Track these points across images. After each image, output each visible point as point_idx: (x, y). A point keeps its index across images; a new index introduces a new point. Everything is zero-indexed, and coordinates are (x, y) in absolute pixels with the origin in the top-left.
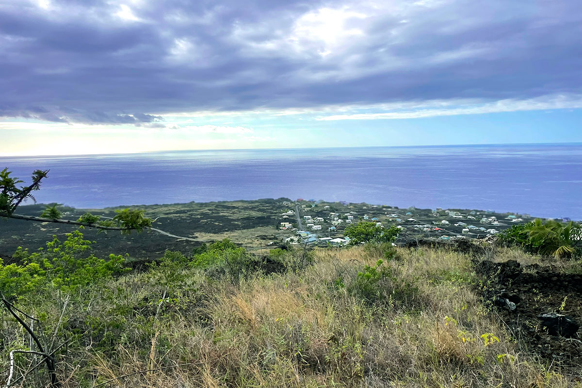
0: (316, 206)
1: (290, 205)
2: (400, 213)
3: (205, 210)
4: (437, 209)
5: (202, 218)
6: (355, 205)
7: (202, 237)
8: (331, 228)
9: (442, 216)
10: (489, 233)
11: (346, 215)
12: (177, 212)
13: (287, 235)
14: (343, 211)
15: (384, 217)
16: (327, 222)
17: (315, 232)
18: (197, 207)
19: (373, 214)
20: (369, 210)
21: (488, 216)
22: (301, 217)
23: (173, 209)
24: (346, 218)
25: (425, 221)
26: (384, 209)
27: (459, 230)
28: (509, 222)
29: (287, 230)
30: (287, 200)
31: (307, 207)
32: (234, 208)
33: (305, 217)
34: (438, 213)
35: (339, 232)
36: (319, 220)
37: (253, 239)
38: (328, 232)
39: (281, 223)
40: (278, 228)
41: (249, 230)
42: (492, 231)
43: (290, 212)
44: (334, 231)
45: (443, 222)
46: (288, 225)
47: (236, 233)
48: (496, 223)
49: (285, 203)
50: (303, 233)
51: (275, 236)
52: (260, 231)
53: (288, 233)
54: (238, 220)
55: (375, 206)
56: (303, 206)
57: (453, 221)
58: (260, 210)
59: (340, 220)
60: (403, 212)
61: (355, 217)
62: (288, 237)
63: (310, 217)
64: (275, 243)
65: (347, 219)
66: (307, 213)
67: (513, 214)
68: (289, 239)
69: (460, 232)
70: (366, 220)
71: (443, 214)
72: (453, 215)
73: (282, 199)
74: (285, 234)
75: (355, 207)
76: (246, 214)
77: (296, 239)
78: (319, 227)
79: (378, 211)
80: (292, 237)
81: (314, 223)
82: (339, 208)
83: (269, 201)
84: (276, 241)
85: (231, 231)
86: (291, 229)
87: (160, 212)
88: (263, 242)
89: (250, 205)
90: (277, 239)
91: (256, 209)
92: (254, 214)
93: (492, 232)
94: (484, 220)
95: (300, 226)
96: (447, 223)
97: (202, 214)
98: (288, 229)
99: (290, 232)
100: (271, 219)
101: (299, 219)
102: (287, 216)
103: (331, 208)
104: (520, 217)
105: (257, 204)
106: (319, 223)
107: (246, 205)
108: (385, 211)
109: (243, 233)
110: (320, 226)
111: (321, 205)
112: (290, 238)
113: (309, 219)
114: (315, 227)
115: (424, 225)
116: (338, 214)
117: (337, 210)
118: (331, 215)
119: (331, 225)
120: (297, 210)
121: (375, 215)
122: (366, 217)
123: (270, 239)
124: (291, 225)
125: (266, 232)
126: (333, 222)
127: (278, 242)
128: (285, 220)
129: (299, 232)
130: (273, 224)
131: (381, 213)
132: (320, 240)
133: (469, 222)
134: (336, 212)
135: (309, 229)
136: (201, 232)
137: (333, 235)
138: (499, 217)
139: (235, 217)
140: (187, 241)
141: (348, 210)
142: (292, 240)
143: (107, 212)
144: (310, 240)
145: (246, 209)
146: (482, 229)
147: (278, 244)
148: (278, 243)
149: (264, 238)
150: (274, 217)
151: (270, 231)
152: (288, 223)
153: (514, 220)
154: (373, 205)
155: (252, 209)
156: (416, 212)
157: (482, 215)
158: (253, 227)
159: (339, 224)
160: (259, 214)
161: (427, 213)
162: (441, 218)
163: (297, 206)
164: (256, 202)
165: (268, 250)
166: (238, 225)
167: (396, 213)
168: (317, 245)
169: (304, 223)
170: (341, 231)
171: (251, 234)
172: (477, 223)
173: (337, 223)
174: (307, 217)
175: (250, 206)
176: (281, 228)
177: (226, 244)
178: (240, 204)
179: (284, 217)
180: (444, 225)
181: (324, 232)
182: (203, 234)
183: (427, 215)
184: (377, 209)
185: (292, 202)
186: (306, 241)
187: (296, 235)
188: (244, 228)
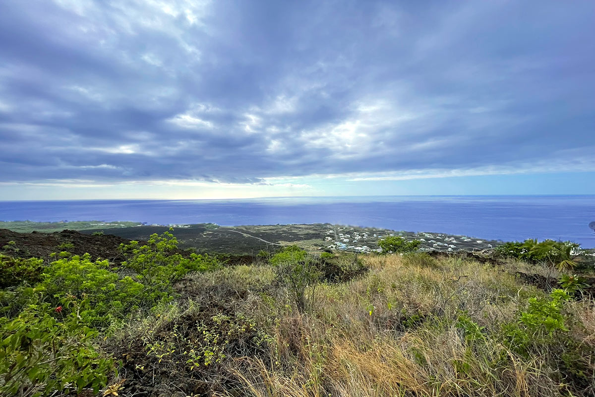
0: (346, 228)
2: (395, 234)
3: (285, 229)
4: (418, 232)
5: (283, 233)
6: (369, 229)
7: (282, 243)
8: (355, 241)
9: (420, 236)
10: (450, 247)
11: (363, 234)
12: (270, 230)
14: (361, 231)
15: (385, 236)
16: (352, 238)
17: (345, 243)
18: (280, 227)
20: (377, 232)
21: (449, 237)
22: (337, 234)
23: (268, 228)
27: (431, 245)
28: (462, 241)
30: (329, 224)
31: (341, 229)
32: (300, 228)
34: (418, 234)
36: (348, 236)
37: (310, 246)
38: (353, 243)
39: (326, 237)
40: (324, 240)
41: (308, 241)
42: (452, 246)
43: (331, 231)
45: (422, 239)
46: (330, 238)
47: (301, 242)
48: (454, 241)
49: (328, 226)
50: (338, 244)
51: (322, 244)
52: (315, 241)
54: (302, 235)
56: (338, 228)
57: (427, 239)
58: (313, 230)
59: (359, 237)
60: (397, 233)
61: (368, 235)
63: (342, 234)
64: (322, 249)
65: (364, 236)
66: (341, 232)
67: (465, 236)
68: (330, 247)
69: (432, 246)
70: (375, 237)
71: (422, 235)
72: (427, 236)
73: (326, 224)
74: (328, 243)
76: (306, 232)
77: (334, 246)
78: (347, 240)
79: (382, 233)
81: (345, 238)
82: (359, 230)
83: (319, 225)
85: (298, 241)
87: (262, 229)
88: (315, 247)
90: (323, 246)
92: (311, 232)
93: (452, 247)
94: (447, 239)
95: (337, 239)
96: (424, 240)
97: (283, 231)
99: (330, 242)
100: (320, 235)
101: (336, 235)
102: (329, 233)
103: (354, 230)
104: (470, 238)
106: (348, 238)
107: (306, 227)
108: (386, 232)
109: (304, 242)
111: (349, 228)
114: (345, 240)
116: (358, 233)
118: (355, 233)
119: (354, 239)
120: (335, 230)
121: (380, 234)
122: (375, 235)
123: (320, 246)
125: (317, 242)
126: (356, 238)
127: (324, 248)
128: (328, 236)
129: (335, 243)
130: (321, 238)
131: (384, 234)
132: (348, 248)
133: (438, 240)
135: (342, 241)
136: (282, 240)
137: (355, 244)
138: (456, 238)
139: (300, 233)
140: (274, 245)
141: (364, 231)
142: (332, 247)
143: (235, 229)
144: (342, 247)
145: (307, 229)
146: (446, 245)
149: (316, 245)
150: (322, 234)
151: (319, 241)
153: (465, 240)
154: (379, 229)
155: (310, 229)
156: (405, 234)
157: (446, 236)
158: (310, 239)
159: (359, 239)
161: (411, 234)
162: (420, 237)
163: (335, 228)
164: (312, 225)
165: (318, 252)
166: (302, 237)
167: (393, 233)
168: (346, 251)
169: (339, 238)
170: (360, 243)
171: (309, 243)
172: (442, 241)
174: (340, 234)
175: (309, 227)
176: (326, 240)
177: (295, 249)
178: (303, 226)
179: (327, 234)
180: (422, 241)
181: (350, 243)
182: (283, 242)
183: (411, 236)
184: (381, 231)
185: (332, 226)
186: (340, 248)
187: (334, 244)
188: (305, 239)
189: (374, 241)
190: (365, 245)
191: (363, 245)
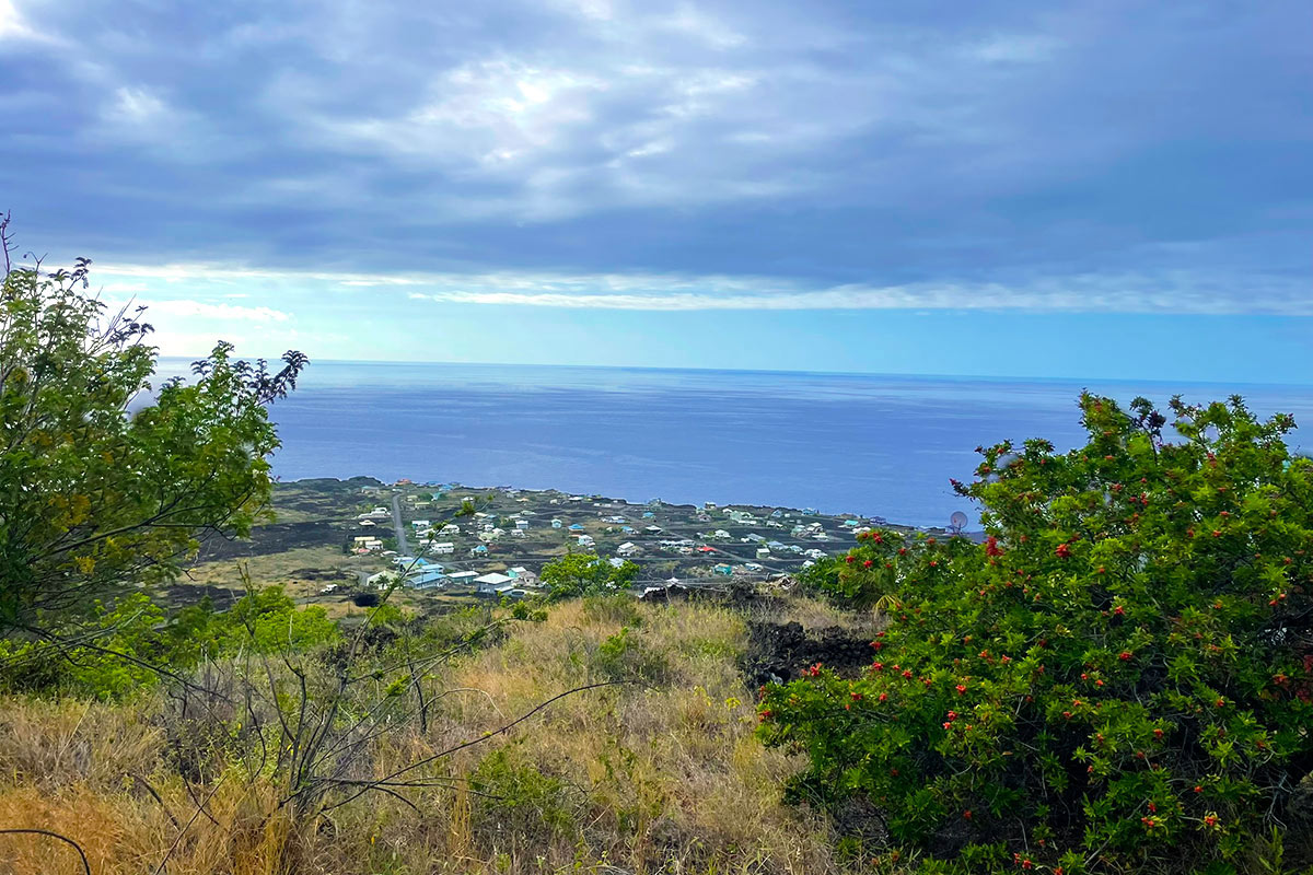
0: (443, 497)
1: (378, 492)
2: (630, 513)
4: (707, 506)
6: (533, 496)
8: (478, 550)
9: (715, 519)
10: (809, 557)
11: (511, 517)
13: (370, 567)
14: (505, 508)
15: (594, 524)
16: (468, 536)
17: (437, 558)
19: (573, 515)
20: (564, 507)
21: (807, 521)
22: (406, 523)
24: (512, 525)
25: (681, 531)
26: (597, 505)
27: (748, 552)
28: (846, 534)
29: (369, 554)
30: (372, 482)
31: (421, 498)
33: (414, 522)
34: (708, 513)
35: (495, 558)
36: (449, 530)
37: (283, 580)
38: (469, 559)
39: (356, 539)
40: (346, 551)
41: (273, 556)
42: (815, 553)
43: (379, 512)
44: (482, 555)
45: (719, 533)
46: (371, 542)
47: (241, 565)
48: (822, 536)
49: (366, 489)
51: (338, 570)
52: (301, 557)
53: (372, 563)
55: (576, 498)
56: (410, 498)
57: (738, 532)
58: (302, 507)
59: (497, 531)
60: (637, 511)
61: (532, 523)
62: (372, 573)
63: (427, 523)
64: (340, 588)
65: (514, 526)
66: (421, 514)
67: (853, 518)
68: (375, 578)
69: (752, 556)
70: (557, 529)
71: (719, 517)
72: (737, 517)
73: (358, 479)
74: (364, 564)
75: (532, 499)
77: (392, 576)
78: (447, 547)
79: (583, 510)
80: (384, 573)
81: (437, 538)
82: (495, 501)
83: (326, 485)
84: (341, 582)
85: (225, 560)
86: (380, 551)
88: (309, 585)
89: (278, 493)
90: (344, 577)
91: (291, 505)
92: (287, 516)
93: (814, 555)
94: (799, 529)
95: (403, 544)
96: (727, 535)
98: (372, 552)
99: (376, 559)
100: (329, 528)
101: (400, 529)
102: (371, 520)
103: (476, 501)
104: (867, 524)
105: (295, 492)
106: (450, 538)
108: (597, 509)
109: (256, 564)
110: (451, 544)
111: (454, 495)
112: (378, 575)
113: (425, 527)
114: (438, 547)
115: (679, 540)
116: (492, 516)
117: (491, 507)
118: (478, 517)
119: (475, 541)
120: (397, 507)
121: (575, 519)
122: (556, 522)
123: (327, 578)
124: (379, 542)
125: (315, 561)
126: (482, 535)
127: (348, 585)
128: (367, 531)
129: (398, 560)
130: (331, 542)
131: (587, 514)
132: (450, 578)
133: (770, 533)
134: (489, 510)
135: (424, 553)
137: (481, 564)
138: (829, 524)
141: (515, 506)
142: (383, 580)
144: (427, 578)
146: (796, 549)
147: (348, 591)
148: (348, 588)
149: (310, 575)
150: (337, 523)
151: (327, 557)
152: (373, 538)
153: (855, 531)
154: (572, 496)
156: (666, 513)
157: (796, 518)
158: (284, 549)
159: (494, 538)
160: (301, 517)
161: (685, 514)
162: (714, 524)
163: (395, 498)
164: (294, 486)
165: (324, 604)
166: (242, 544)
167: (621, 512)
168: (442, 590)
169: (412, 538)
170: (499, 555)
171: (278, 567)
172: (784, 536)
173: (489, 537)
174: (419, 523)
175: (277, 497)
176: (354, 550)
179: (363, 523)
180: (720, 539)
181: (459, 558)
183: (684, 518)
184: (580, 504)
185: (384, 488)
186: (416, 580)
187: (393, 568)
188: (259, 551)
189: (553, 546)
190: (519, 564)
191: (510, 564)
